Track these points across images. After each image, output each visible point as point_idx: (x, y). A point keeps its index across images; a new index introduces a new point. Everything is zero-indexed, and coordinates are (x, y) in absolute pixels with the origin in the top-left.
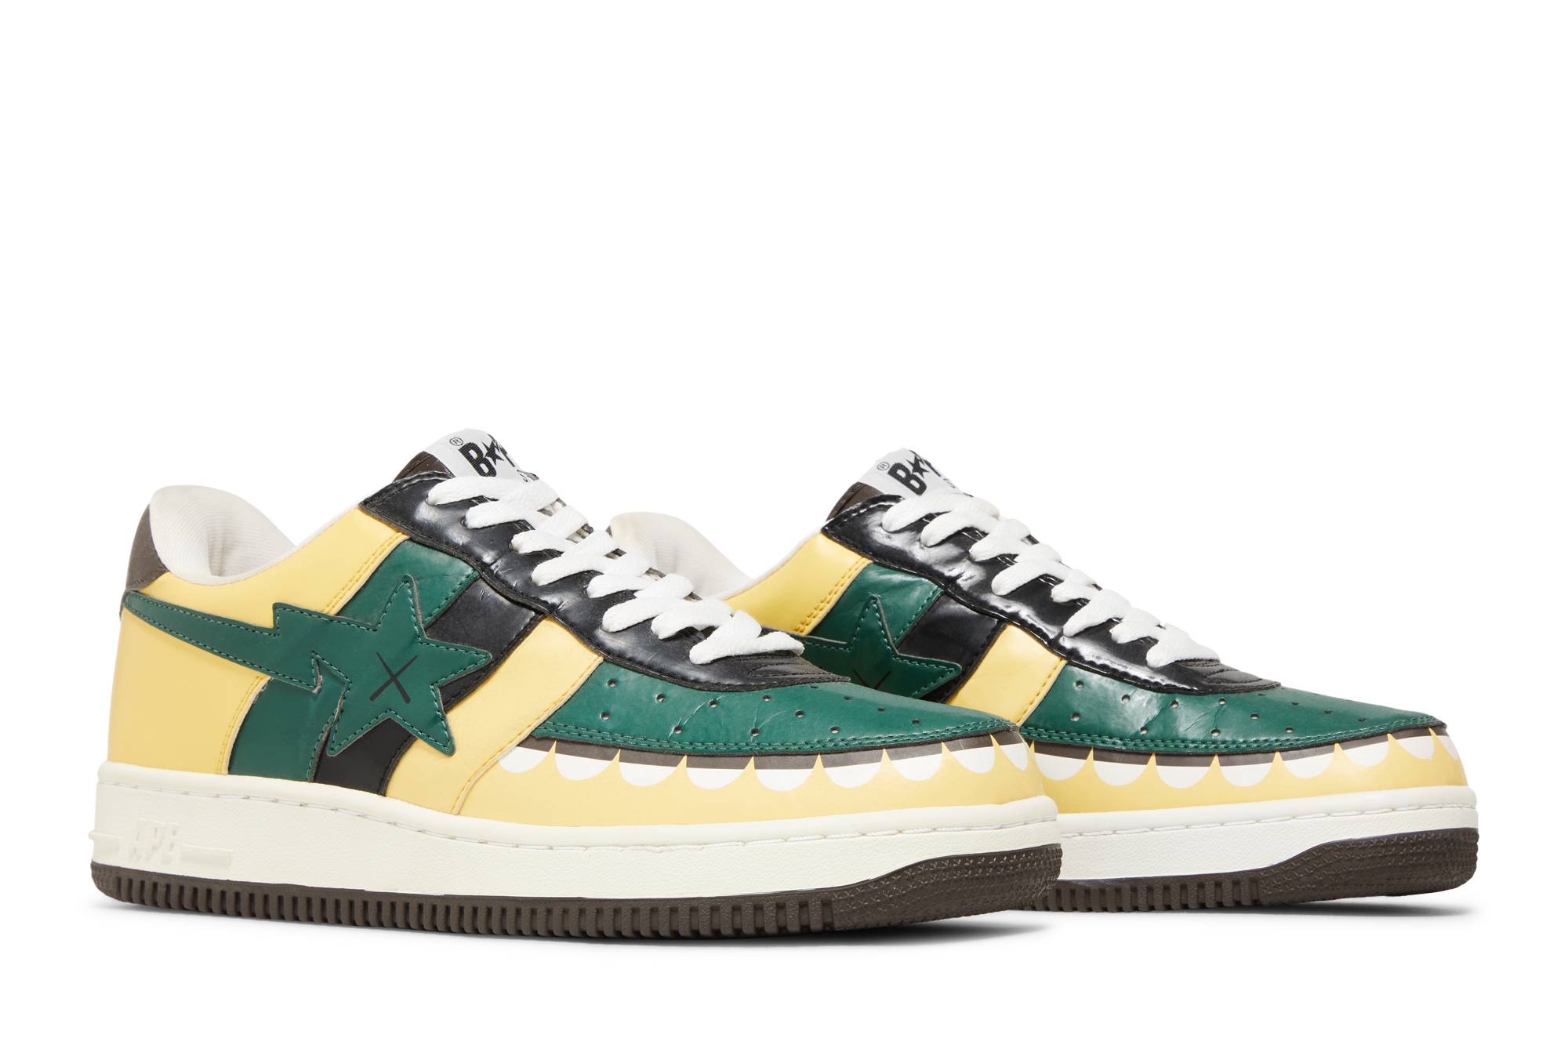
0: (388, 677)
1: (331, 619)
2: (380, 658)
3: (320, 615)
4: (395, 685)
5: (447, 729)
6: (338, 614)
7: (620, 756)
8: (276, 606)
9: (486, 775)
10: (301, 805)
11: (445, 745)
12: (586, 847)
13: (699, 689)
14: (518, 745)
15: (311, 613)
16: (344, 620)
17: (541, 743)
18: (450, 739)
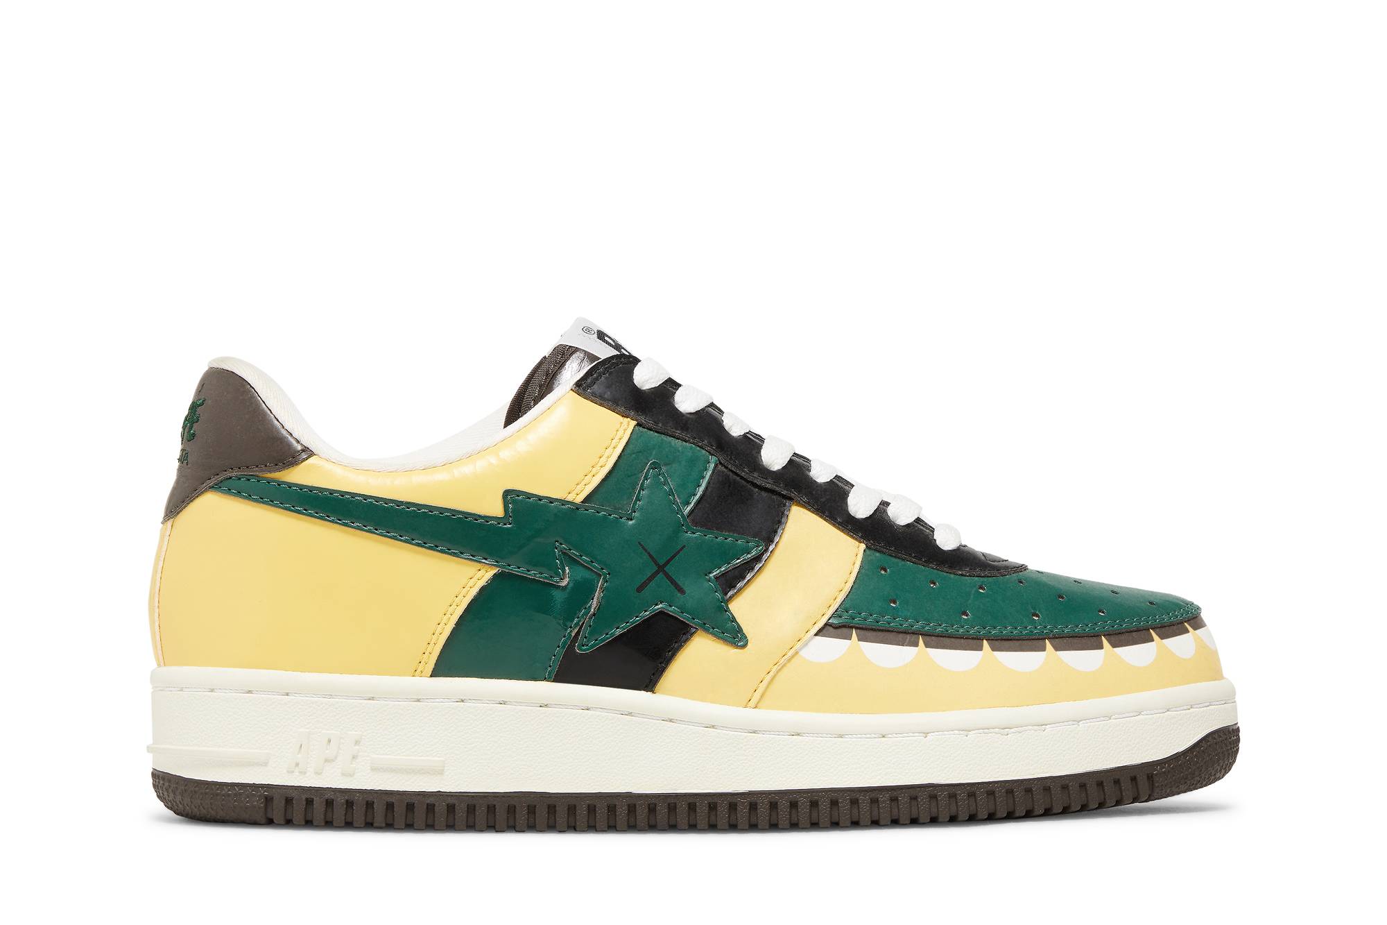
0: (656, 568)
1: (577, 507)
2: (643, 547)
3: (564, 502)
4: (663, 576)
5: (734, 620)
6: (584, 501)
7: (924, 642)
8: (507, 493)
9: (788, 665)
10: (541, 706)
11: (734, 635)
12: (926, 734)
13: (962, 575)
14: (816, 635)
15: (551, 500)
16: (593, 508)
17: (839, 631)
18: (740, 630)
